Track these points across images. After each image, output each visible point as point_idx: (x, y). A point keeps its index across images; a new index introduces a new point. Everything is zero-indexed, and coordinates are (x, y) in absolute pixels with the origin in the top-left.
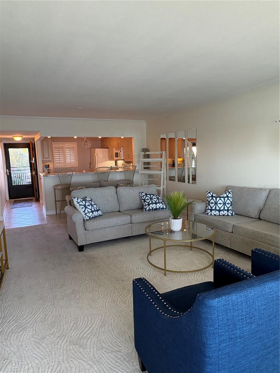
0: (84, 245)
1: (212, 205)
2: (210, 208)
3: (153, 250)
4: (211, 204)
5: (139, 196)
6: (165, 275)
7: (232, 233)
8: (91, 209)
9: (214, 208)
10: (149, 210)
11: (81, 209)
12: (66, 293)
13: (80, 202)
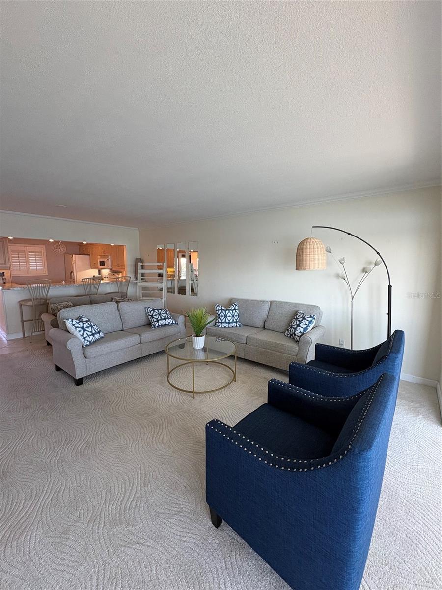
0: (83, 378)
1: (222, 318)
2: (220, 321)
3: (171, 371)
4: (220, 317)
5: (145, 312)
6: (193, 398)
7: (246, 344)
8: (91, 332)
9: (224, 321)
10: (159, 326)
11: (78, 333)
12: (79, 450)
13: (76, 324)
